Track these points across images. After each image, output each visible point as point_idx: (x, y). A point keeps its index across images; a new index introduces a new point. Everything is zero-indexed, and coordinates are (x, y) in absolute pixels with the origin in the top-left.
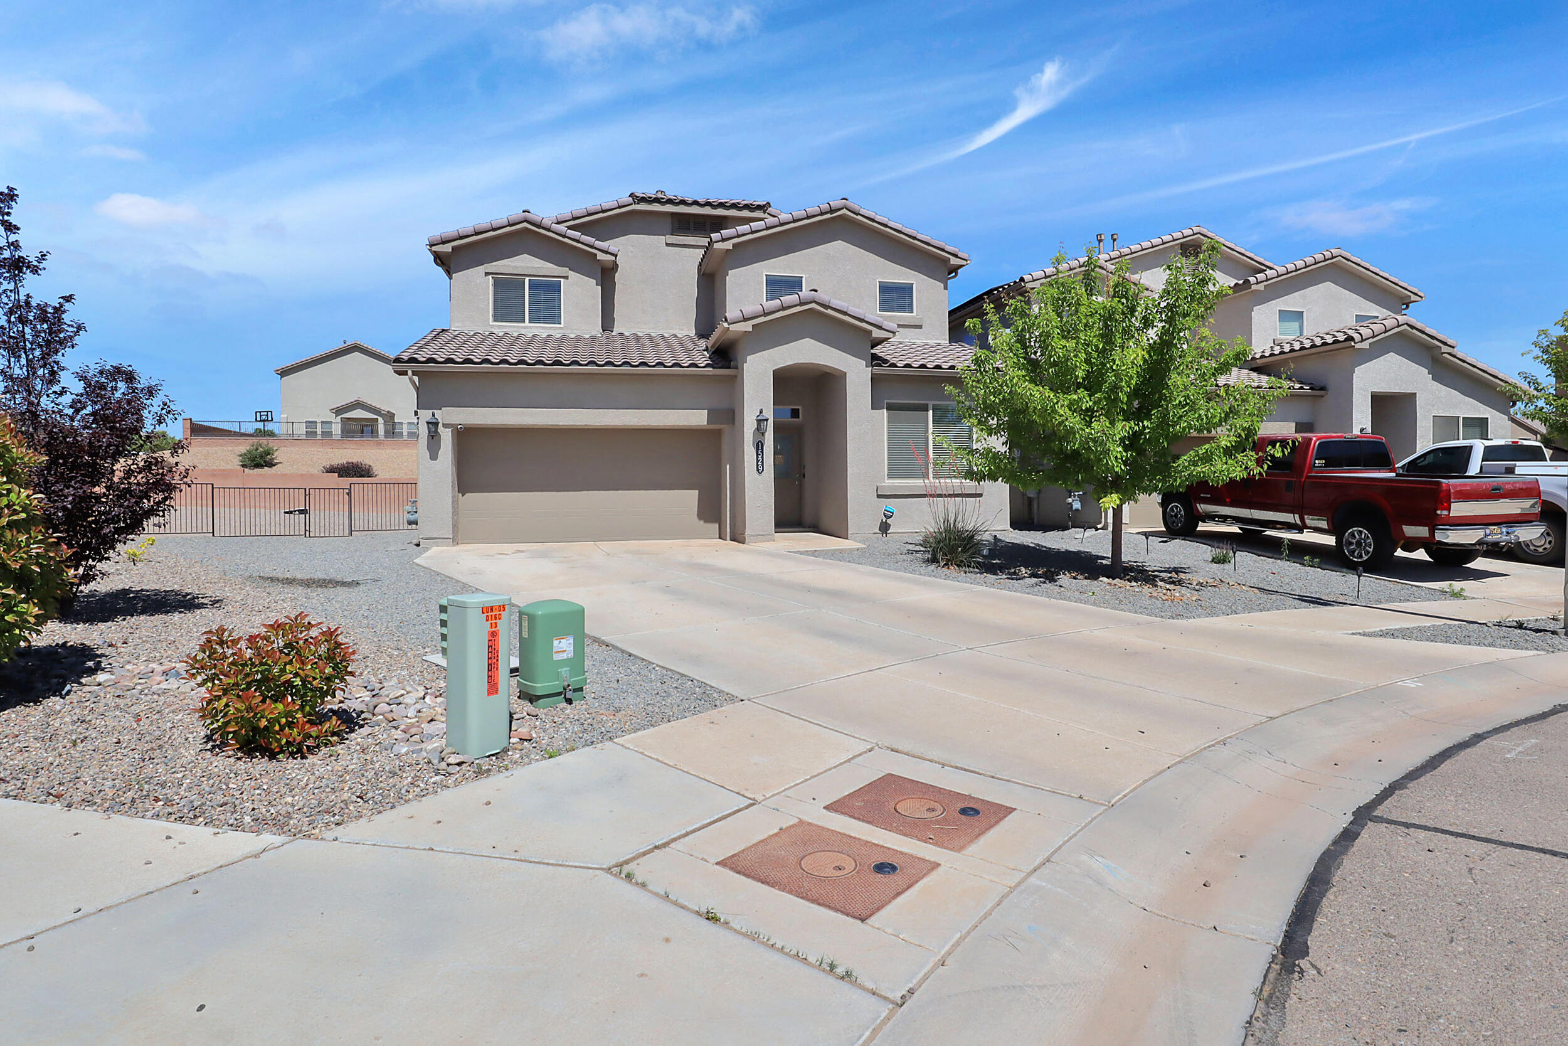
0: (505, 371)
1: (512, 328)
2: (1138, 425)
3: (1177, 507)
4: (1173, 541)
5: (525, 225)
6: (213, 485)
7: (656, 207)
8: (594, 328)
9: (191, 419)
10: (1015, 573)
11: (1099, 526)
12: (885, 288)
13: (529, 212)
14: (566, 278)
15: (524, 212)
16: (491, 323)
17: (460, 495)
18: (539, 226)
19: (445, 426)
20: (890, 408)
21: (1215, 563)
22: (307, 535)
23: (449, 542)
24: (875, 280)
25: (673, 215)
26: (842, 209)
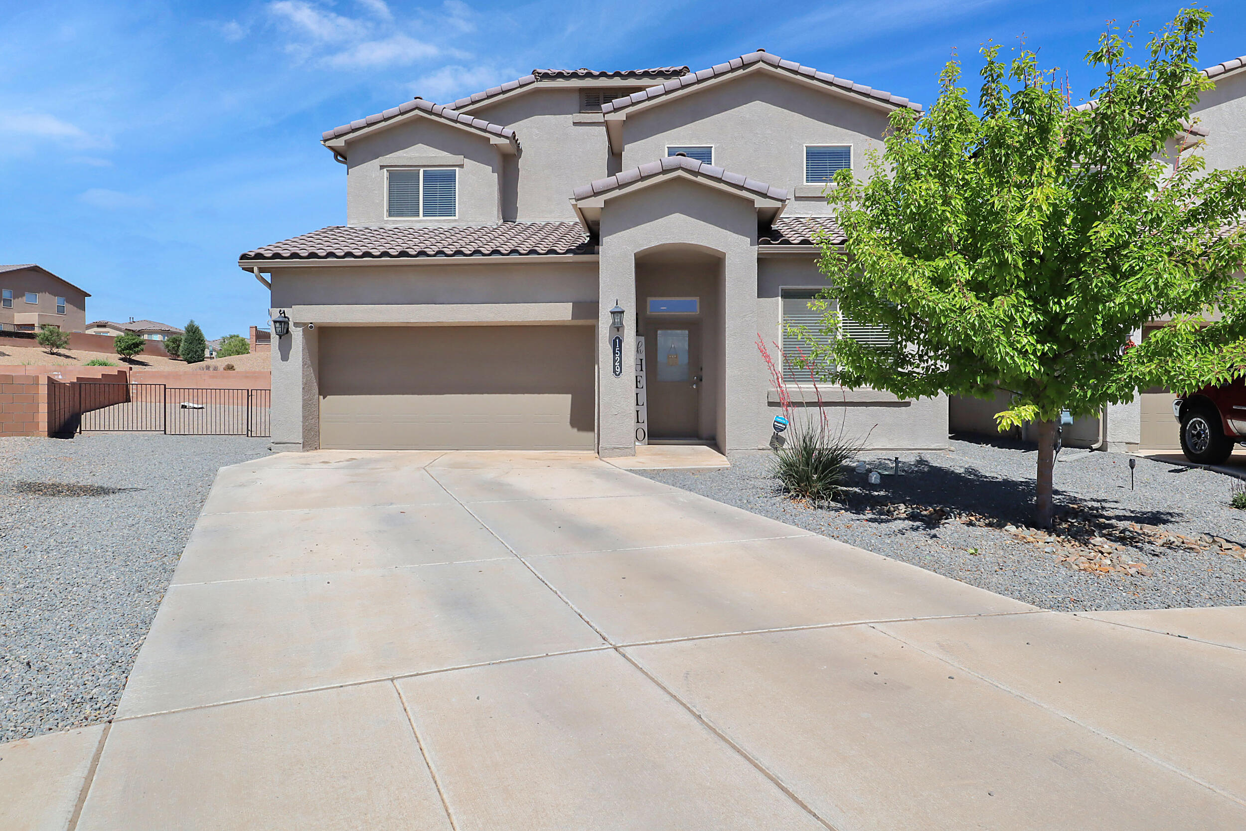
0: (369, 264)
1: (403, 222)
2: (1059, 303)
3: (1200, 424)
4: (1190, 471)
5: (417, 112)
6: (165, 385)
7: (560, 83)
8: (492, 218)
9: (256, 327)
10: (889, 512)
11: (1094, 446)
12: (813, 155)
13: (421, 99)
14: (461, 166)
15: (416, 98)
16: (386, 219)
17: (321, 397)
18: (430, 112)
19: (296, 325)
20: (786, 295)
21: (1237, 507)
22: (250, 435)
23: (299, 447)
24: (801, 145)
25: (582, 90)
26: (758, 61)
